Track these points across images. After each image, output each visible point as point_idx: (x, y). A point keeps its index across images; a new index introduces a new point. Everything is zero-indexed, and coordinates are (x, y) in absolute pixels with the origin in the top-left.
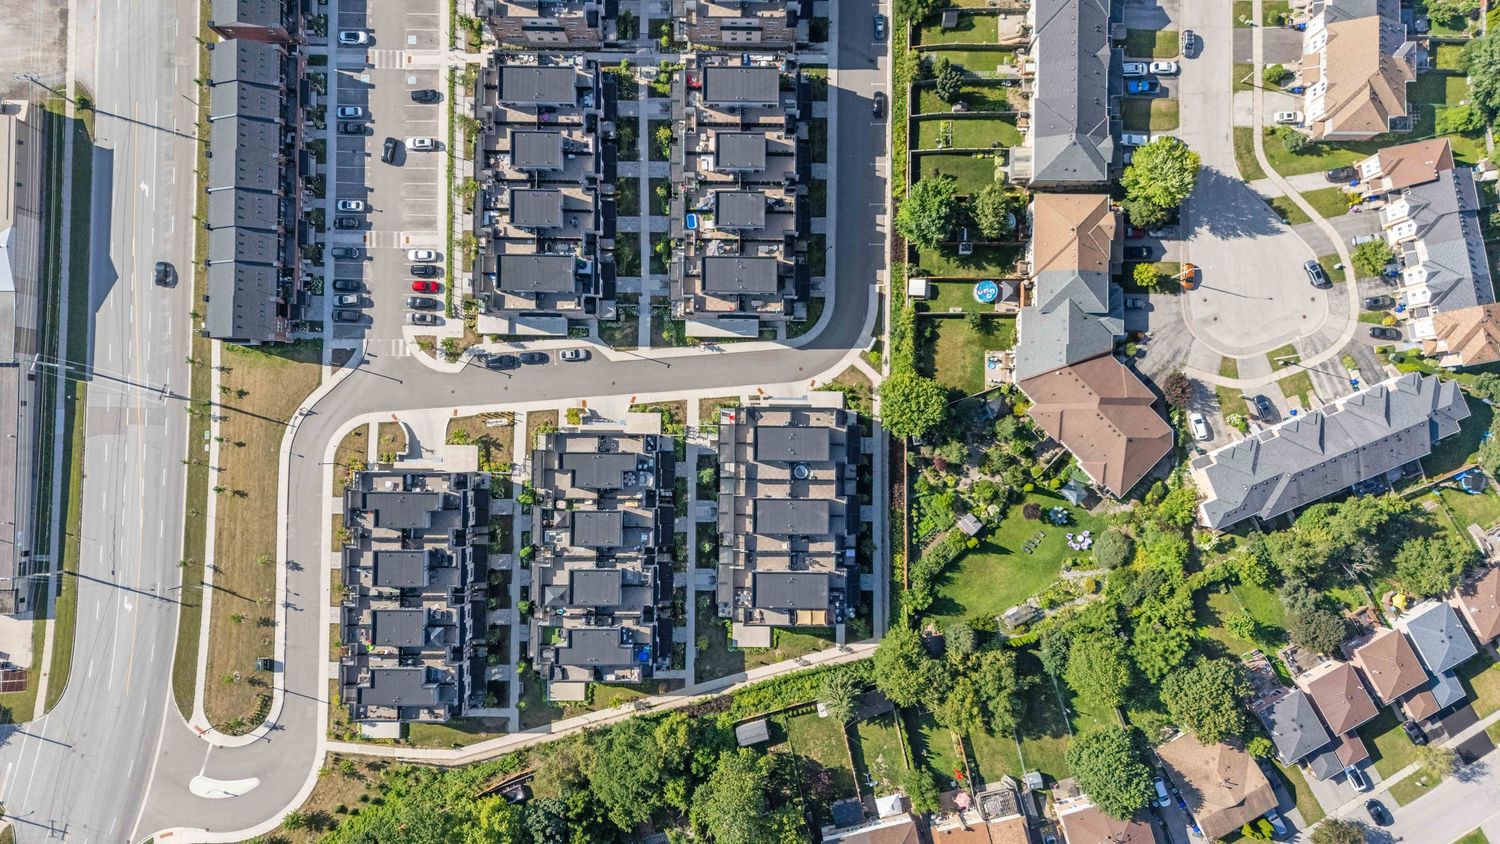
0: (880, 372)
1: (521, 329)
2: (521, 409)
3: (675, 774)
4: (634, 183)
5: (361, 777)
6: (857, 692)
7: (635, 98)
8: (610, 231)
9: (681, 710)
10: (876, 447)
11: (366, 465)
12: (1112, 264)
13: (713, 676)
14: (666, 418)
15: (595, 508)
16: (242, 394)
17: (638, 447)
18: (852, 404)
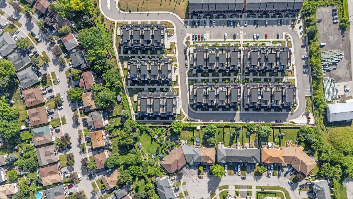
0: (184, 121)
1: (191, 55)
2: (177, 56)
3: (112, 85)
4: (218, 76)
5: (110, 28)
6: (126, 117)
7: (234, 76)
8: (209, 72)
9: (123, 85)
10: (170, 120)
11: (166, 27)
12: (203, 162)
13: (129, 91)
14: (175, 82)
15: (158, 70)
16: (179, 4)
17: (169, 77)
18: (178, 116)
